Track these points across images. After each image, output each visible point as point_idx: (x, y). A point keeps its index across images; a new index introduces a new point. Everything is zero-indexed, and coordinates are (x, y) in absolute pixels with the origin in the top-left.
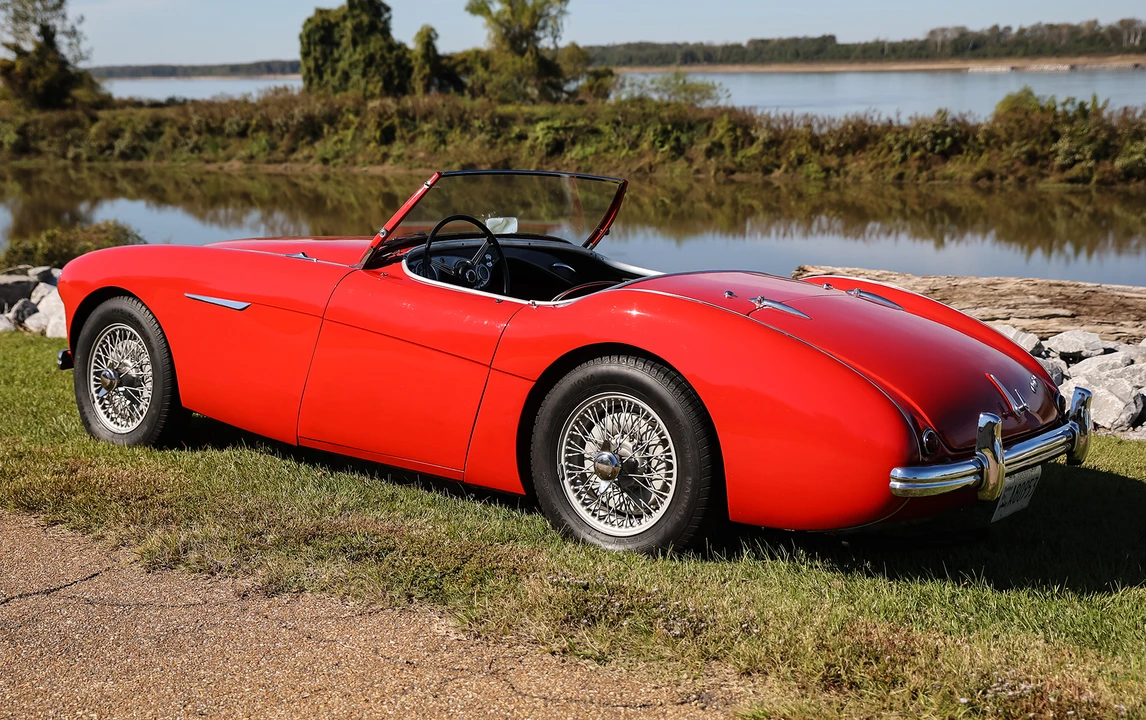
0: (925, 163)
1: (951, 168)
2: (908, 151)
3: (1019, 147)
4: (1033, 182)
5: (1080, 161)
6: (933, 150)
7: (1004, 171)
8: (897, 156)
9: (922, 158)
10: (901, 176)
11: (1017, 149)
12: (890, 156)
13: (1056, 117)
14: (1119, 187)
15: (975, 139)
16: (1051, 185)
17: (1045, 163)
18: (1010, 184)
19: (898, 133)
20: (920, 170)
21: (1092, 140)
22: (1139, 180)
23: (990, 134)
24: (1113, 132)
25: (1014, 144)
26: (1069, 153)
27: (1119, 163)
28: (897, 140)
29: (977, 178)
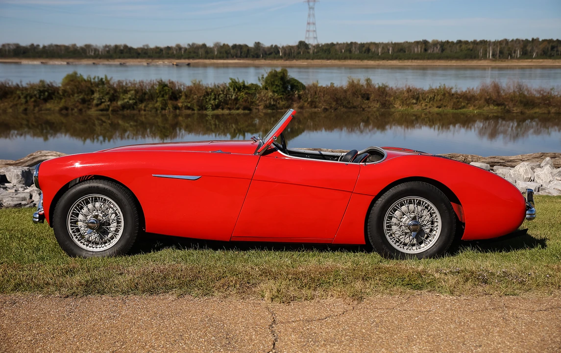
0: (36, 104)
1: (49, 105)
2: (28, 98)
3: (78, 96)
4: (85, 111)
5: (104, 102)
6: (40, 98)
7: (72, 107)
8: (23, 100)
9: (35, 101)
10: (26, 110)
11: (77, 97)
12: (20, 100)
13: (92, 84)
14: (121, 112)
15: (58, 93)
16: (93, 112)
17: (89, 103)
18: (76, 112)
19: (22, 90)
20: (35, 106)
21: (108, 93)
22: (127, 109)
23: (65, 91)
24: (115, 90)
25: (76, 95)
26: (99, 99)
27: (119, 103)
28: (22, 94)
29: (61, 109)
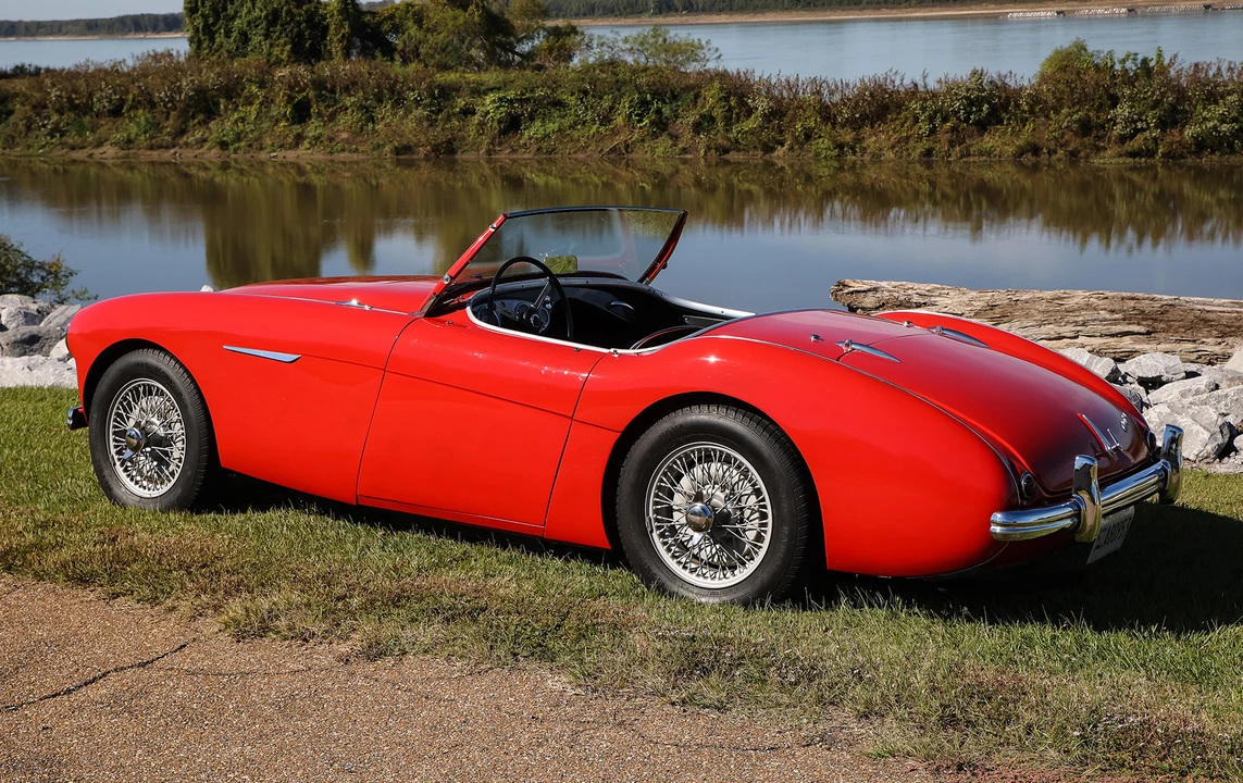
0: (957, 137)
1: (989, 141)
2: (938, 122)
3: (1070, 115)
4: (1087, 157)
5: (1143, 130)
6: (967, 120)
7: (1052, 144)
8: (925, 128)
9: (954, 129)
10: (929, 153)
11: (1067, 117)
12: (916, 127)
13: (1114, 77)
14: (1189, 161)
15: (1018, 106)
16: (1109, 159)
17: (1101, 133)
18: (1059, 160)
19: (925, 100)
20: (952, 144)
21: (1156, 104)
22: (1213, 152)
23: (1035, 99)
24: (1181, 94)
25: (1065, 111)
26: (1129, 121)
27: (1188, 132)
28: (924, 109)
29: (1021, 152)
